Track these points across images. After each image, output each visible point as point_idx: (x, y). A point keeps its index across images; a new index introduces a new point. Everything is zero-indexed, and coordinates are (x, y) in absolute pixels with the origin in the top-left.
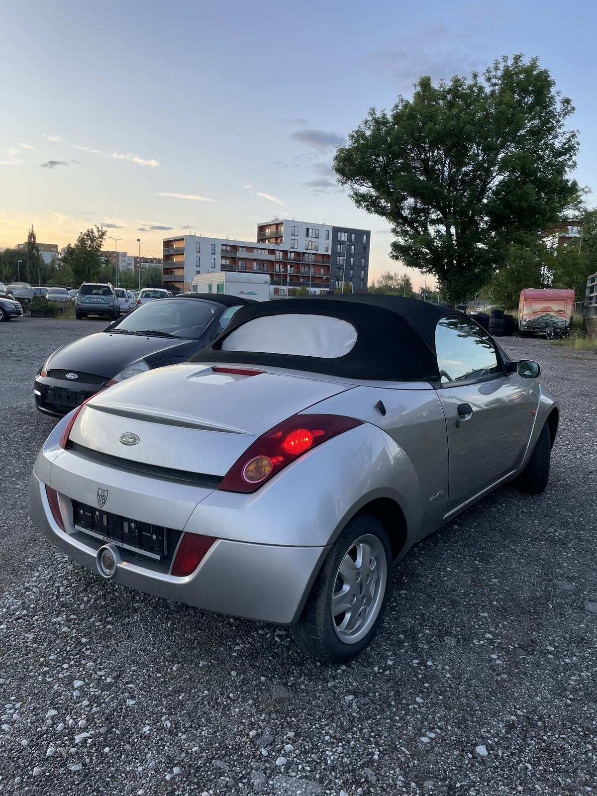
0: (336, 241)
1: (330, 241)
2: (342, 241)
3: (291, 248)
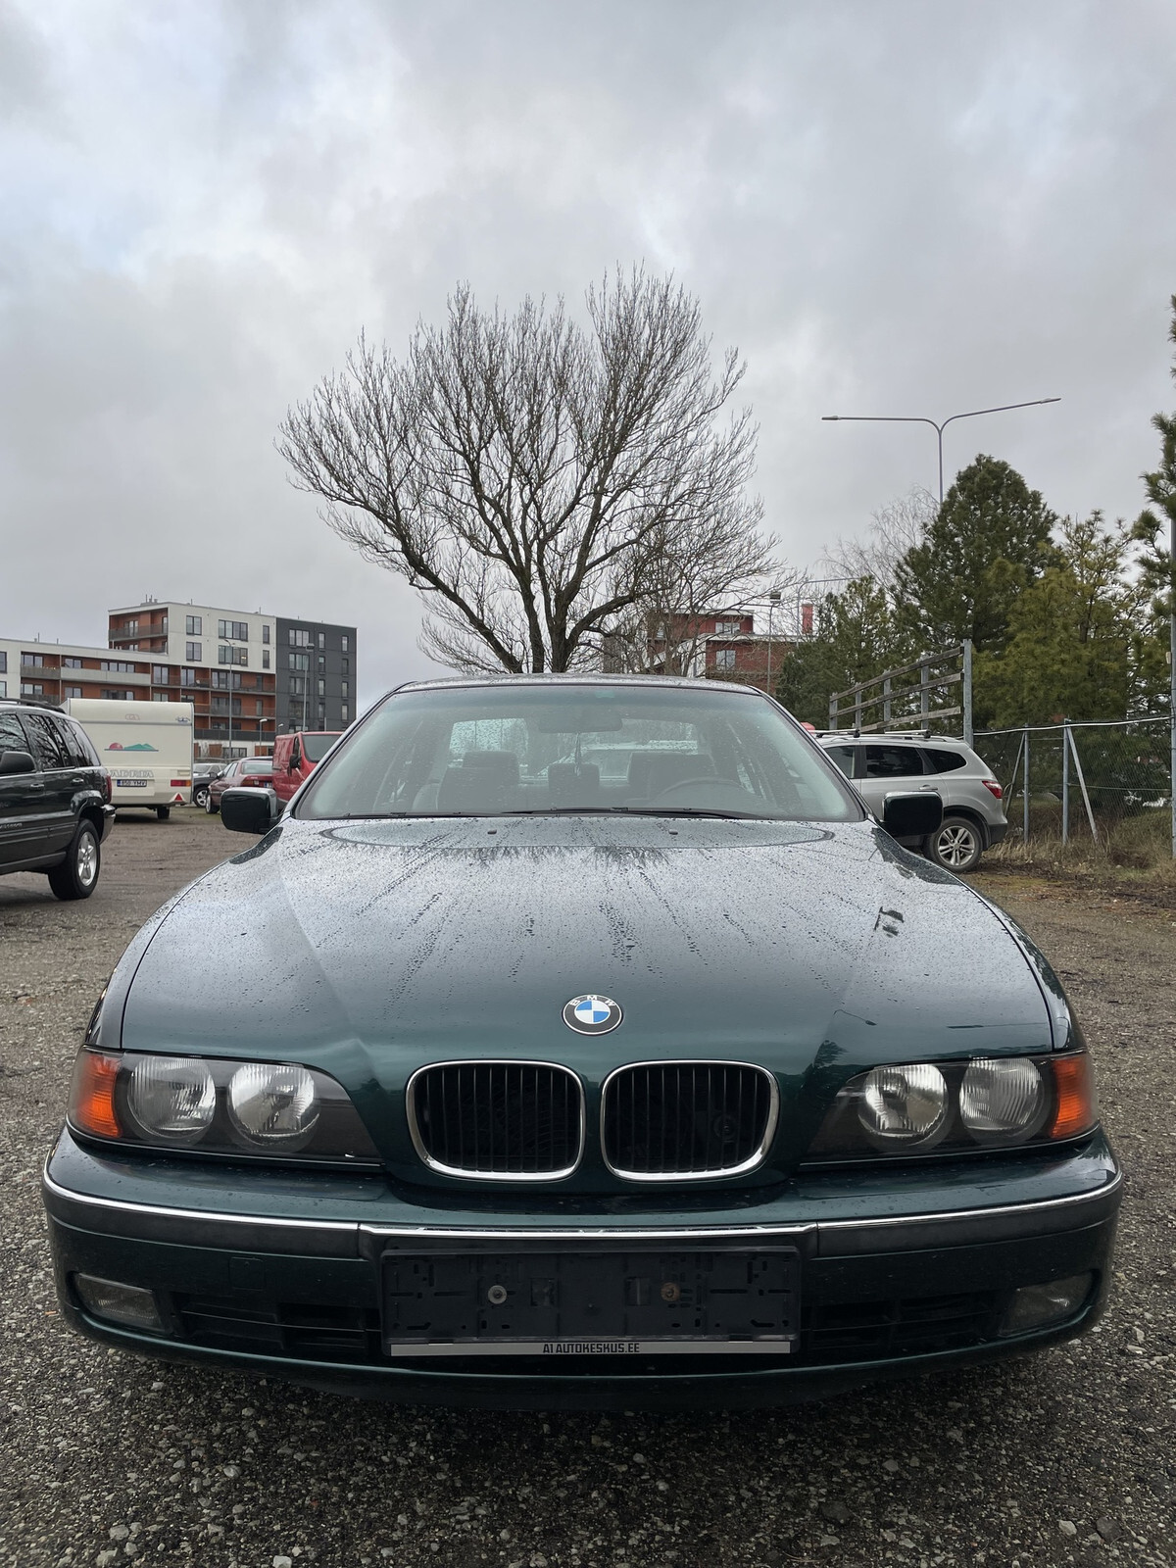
0: (284, 645)
1: (272, 648)
2: (298, 647)
3: (188, 660)
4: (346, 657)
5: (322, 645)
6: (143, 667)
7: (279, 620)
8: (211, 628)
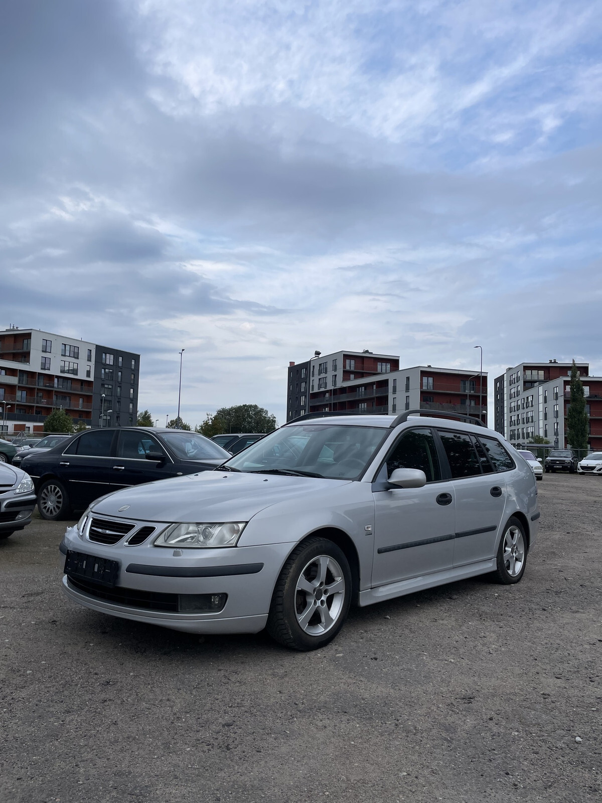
0: (99, 364)
1: (92, 363)
2: (108, 364)
3: (42, 369)
4: (133, 372)
5: (120, 365)
6: (11, 372)
7: (97, 347)
8: (57, 348)
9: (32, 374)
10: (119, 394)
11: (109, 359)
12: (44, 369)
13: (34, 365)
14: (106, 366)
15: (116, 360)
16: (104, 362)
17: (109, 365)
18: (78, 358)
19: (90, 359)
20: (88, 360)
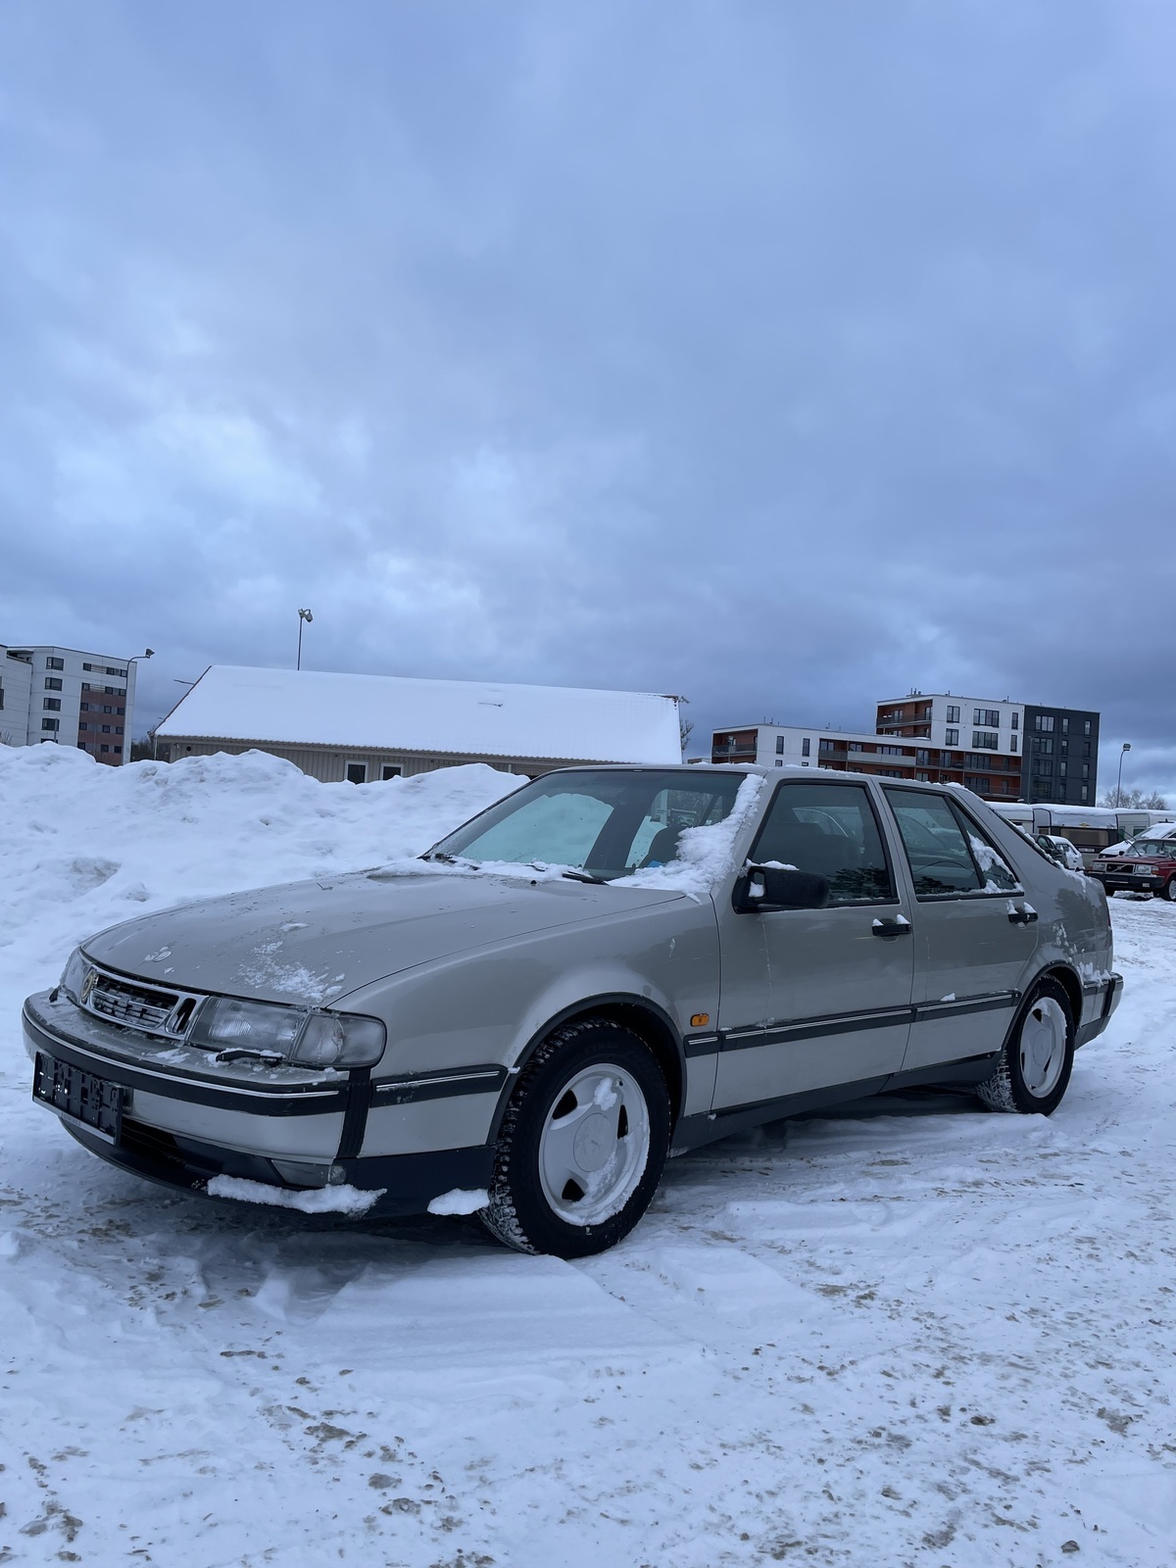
0: (1030, 729)
1: (1020, 733)
2: (1044, 732)
3: (947, 744)
4: (1088, 740)
5: (1065, 730)
6: (909, 751)
7: (1028, 708)
8: (967, 716)
9: (934, 753)
10: (1063, 774)
11: (1047, 724)
12: (951, 744)
13: (937, 740)
14: (1041, 734)
15: (1058, 724)
16: (1038, 728)
17: (1047, 732)
18: (998, 726)
19: (1015, 727)
20: (1013, 728)
